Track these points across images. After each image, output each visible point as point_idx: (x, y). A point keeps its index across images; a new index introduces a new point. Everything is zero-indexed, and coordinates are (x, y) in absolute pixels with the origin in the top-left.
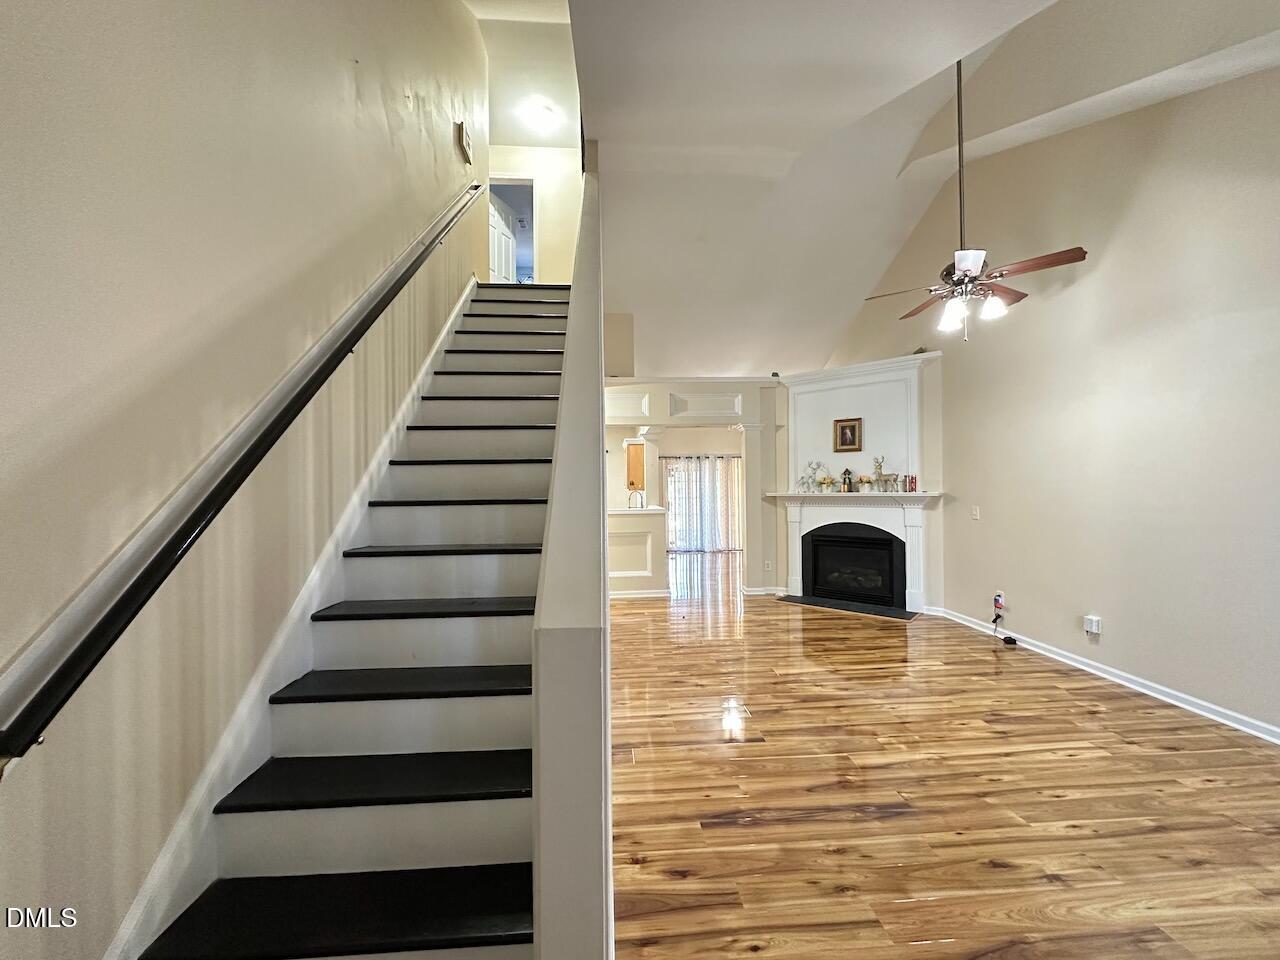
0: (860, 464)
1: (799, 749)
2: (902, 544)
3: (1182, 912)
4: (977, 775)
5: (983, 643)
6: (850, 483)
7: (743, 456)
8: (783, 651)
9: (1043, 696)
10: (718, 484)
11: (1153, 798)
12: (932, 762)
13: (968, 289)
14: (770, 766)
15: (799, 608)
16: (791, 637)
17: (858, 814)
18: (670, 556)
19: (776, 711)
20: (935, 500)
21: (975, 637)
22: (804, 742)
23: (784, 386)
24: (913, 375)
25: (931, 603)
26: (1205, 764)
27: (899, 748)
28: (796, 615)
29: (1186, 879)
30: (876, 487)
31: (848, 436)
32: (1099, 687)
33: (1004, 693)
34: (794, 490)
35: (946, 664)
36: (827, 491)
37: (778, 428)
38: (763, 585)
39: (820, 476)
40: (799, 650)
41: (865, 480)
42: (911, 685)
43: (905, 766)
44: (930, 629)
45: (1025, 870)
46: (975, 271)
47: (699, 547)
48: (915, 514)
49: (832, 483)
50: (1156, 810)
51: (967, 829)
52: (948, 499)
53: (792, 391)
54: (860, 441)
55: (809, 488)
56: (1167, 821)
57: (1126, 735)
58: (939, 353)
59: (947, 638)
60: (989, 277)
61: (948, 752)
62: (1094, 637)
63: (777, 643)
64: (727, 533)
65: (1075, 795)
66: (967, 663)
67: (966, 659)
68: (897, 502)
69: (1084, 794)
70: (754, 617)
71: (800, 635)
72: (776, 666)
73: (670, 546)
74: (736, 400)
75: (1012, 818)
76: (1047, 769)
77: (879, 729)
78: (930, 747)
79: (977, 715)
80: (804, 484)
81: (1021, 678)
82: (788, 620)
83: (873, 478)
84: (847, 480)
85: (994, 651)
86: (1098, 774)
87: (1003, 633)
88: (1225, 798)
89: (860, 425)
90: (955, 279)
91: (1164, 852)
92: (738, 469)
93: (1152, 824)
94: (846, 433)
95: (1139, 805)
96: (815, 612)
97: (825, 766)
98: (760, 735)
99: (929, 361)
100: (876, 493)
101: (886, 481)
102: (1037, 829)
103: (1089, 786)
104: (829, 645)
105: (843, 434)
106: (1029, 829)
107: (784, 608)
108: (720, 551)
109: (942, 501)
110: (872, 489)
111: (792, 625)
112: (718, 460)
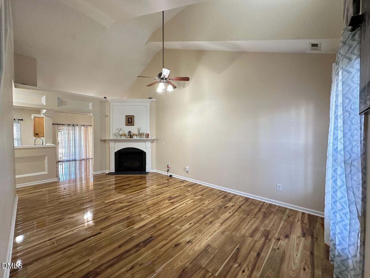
0: (134, 129)
1: (116, 231)
2: (145, 153)
3: (212, 237)
4: (168, 218)
5: (165, 177)
6: (130, 135)
7: (93, 126)
8: (108, 193)
9: (179, 189)
10: (82, 136)
11: (202, 209)
12: (157, 218)
13: (165, 81)
14: (103, 244)
15: (114, 176)
16: (111, 187)
17: (137, 248)
18: (60, 163)
19: (106, 218)
20: (154, 140)
21: (163, 176)
22: (117, 227)
23: (108, 102)
24: (148, 104)
25: (152, 169)
26: (208, 197)
27: (148, 217)
28: (112, 179)
29: (210, 228)
30: (138, 137)
31: (130, 121)
32: (189, 184)
33: (171, 191)
34: (112, 137)
35: (157, 186)
36: (123, 138)
37: (106, 116)
38: (101, 170)
39: (121, 133)
40: (114, 191)
41: (135, 134)
42: (149, 195)
43: (150, 223)
44: (152, 176)
45: (183, 243)
46: (167, 77)
47: (74, 159)
48: (149, 144)
49: (125, 135)
50: (203, 212)
51: (168, 237)
52: (157, 140)
53: (111, 104)
54: (134, 122)
55: (117, 137)
56: (205, 214)
57: (195, 194)
58: (155, 100)
59: (157, 178)
60: (169, 79)
61: (161, 213)
62: (187, 172)
63: (106, 191)
64: (86, 153)
65: (189, 214)
66: (162, 184)
67: (162, 183)
68: (144, 141)
69: (190, 213)
70: (97, 183)
71: (114, 186)
72: (105, 200)
73: (59, 159)
74: (90, 104)
75: (178, 228)
76: (183, 209)
77: (141, 213)
78: (156, 213)
79: (166, 199)
80: (115, 135)
81: (174, 185)
82: (110, 181)
83: (137, 134)
84: (130, 134)
85: (167, 179)
86: (192, 207)
87: (169, 174)
88: (212, 204)
89: (134, 117)
90: (161, 77)
91: (205, 222)
92: (90, 130)
93: (203, 216)
94: (129, 120)
95: (200, 212)
96: (119, 177)
97: (125, 234)
98: (99, 231)
99: (152, 102)
100: (138, 138)
101: (141, 135)
102: (184, 228)
103: (191, 211)
104: (125, 187)
105: (128, 120)
106: (182, 229)
107: (109, 177)
108: (83, 160)
109: (155, 141)
110: (137, 137)
111: (112, 183)
112: (82, 127)
